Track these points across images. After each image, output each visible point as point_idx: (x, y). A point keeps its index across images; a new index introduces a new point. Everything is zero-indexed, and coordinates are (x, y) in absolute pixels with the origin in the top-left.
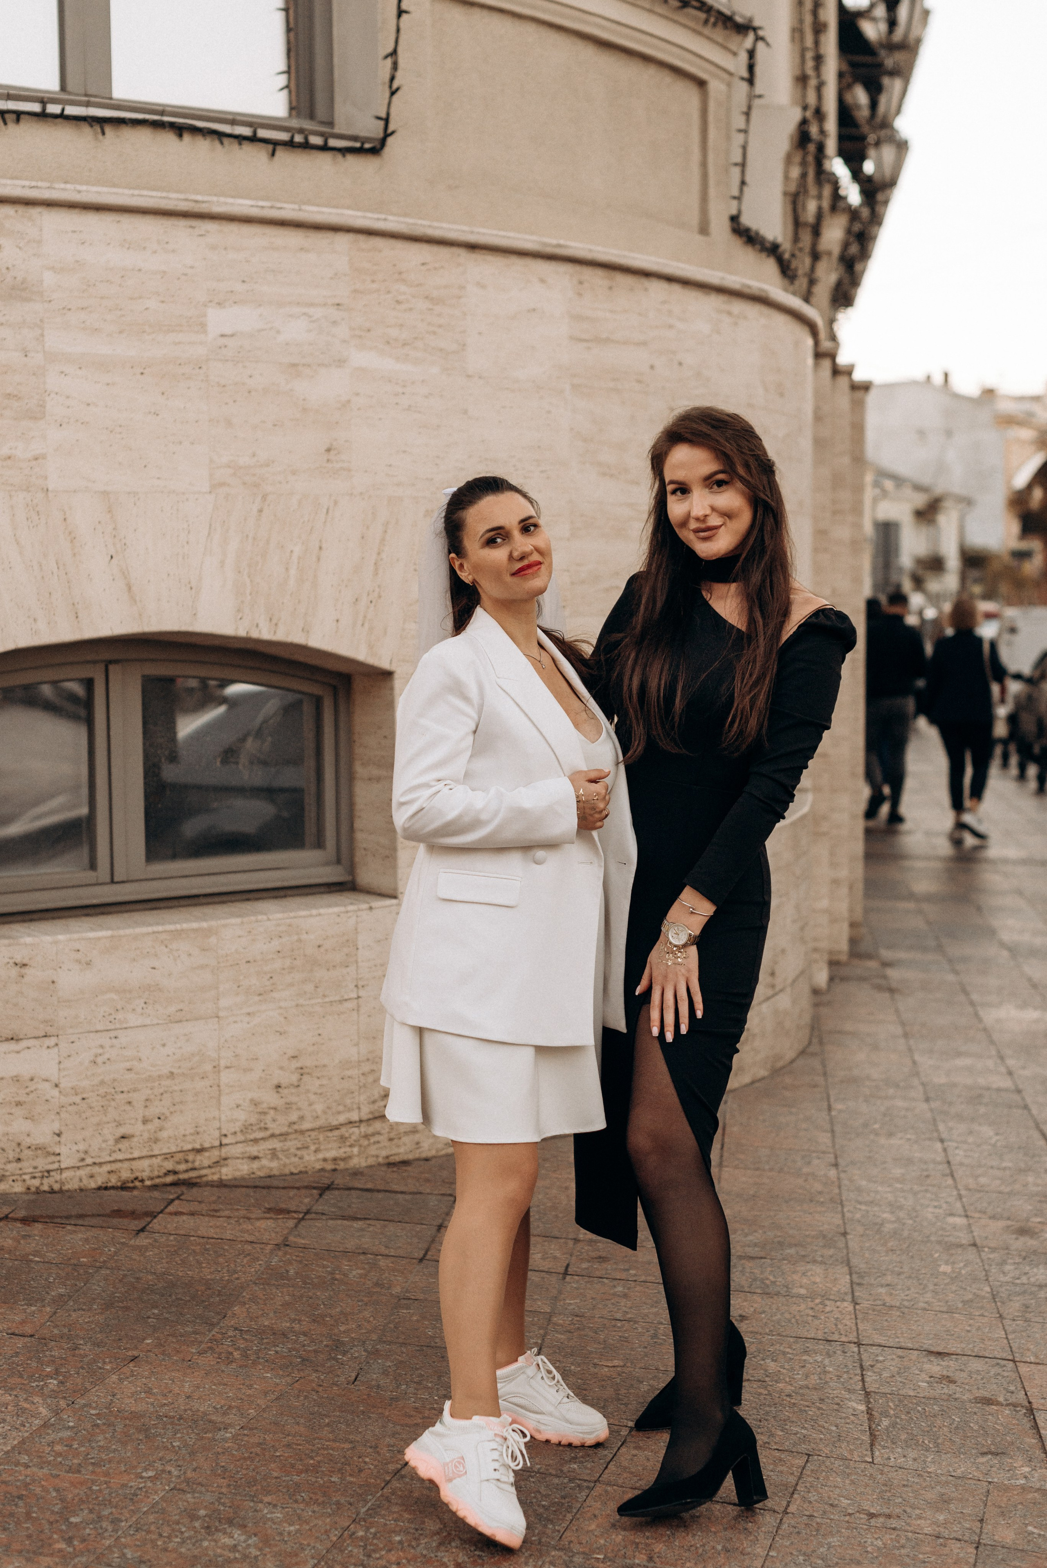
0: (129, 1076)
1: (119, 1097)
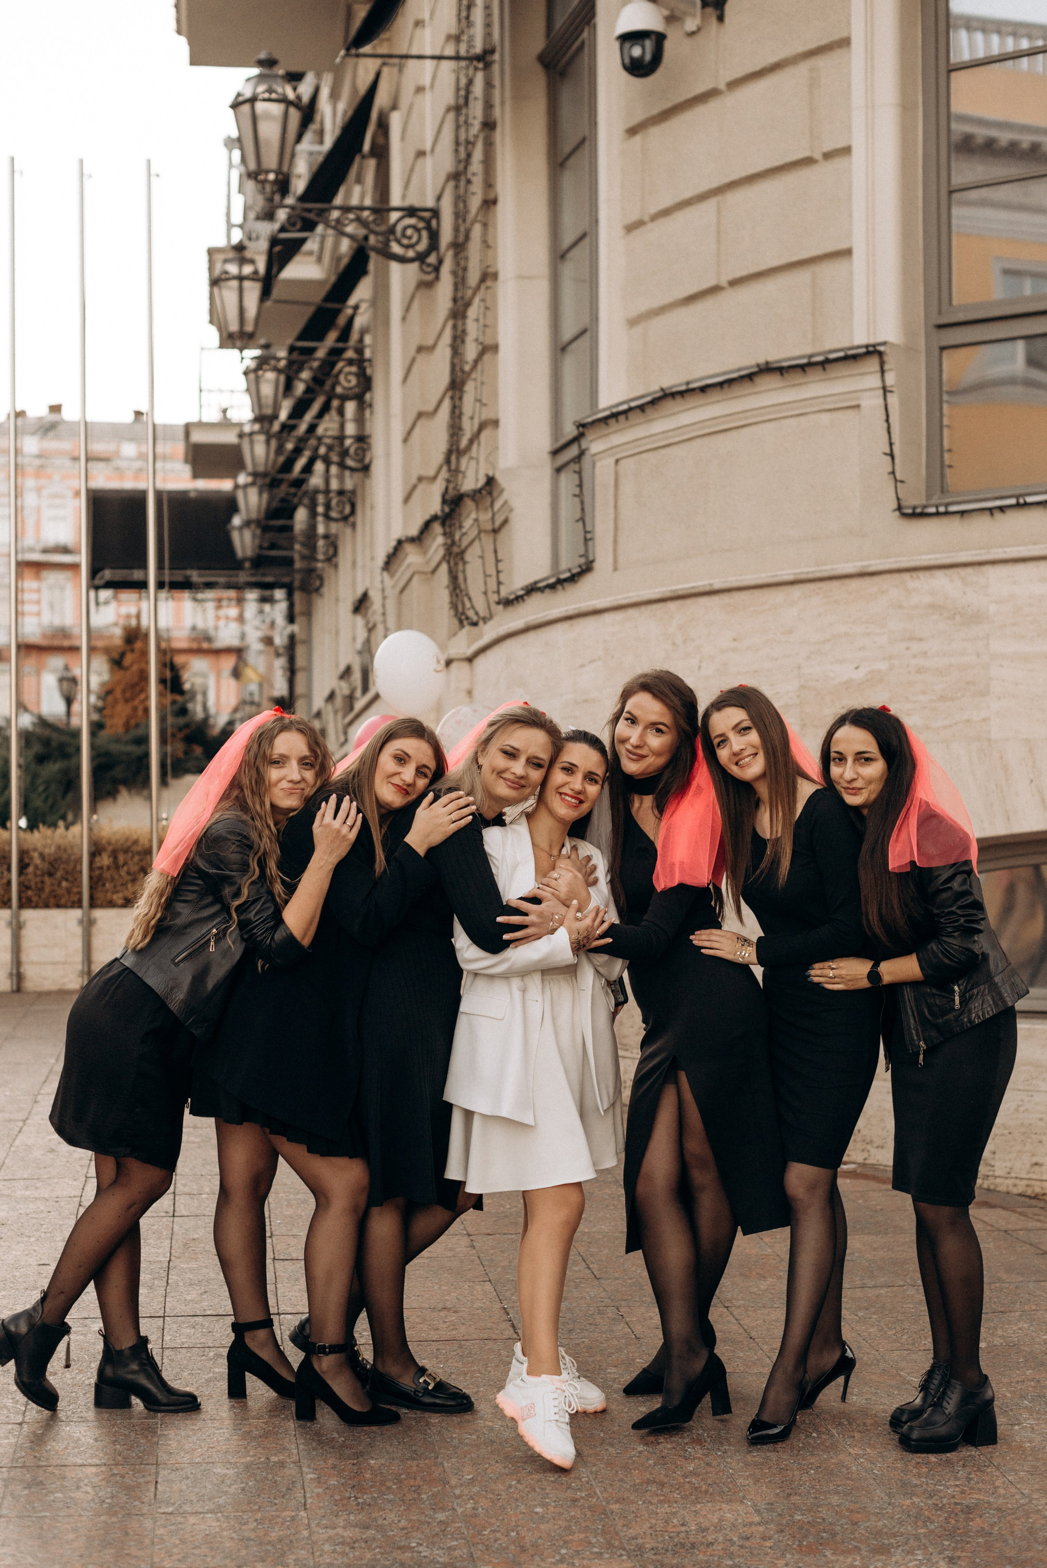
0: (1041, 1124)
1: (1034, 1136)
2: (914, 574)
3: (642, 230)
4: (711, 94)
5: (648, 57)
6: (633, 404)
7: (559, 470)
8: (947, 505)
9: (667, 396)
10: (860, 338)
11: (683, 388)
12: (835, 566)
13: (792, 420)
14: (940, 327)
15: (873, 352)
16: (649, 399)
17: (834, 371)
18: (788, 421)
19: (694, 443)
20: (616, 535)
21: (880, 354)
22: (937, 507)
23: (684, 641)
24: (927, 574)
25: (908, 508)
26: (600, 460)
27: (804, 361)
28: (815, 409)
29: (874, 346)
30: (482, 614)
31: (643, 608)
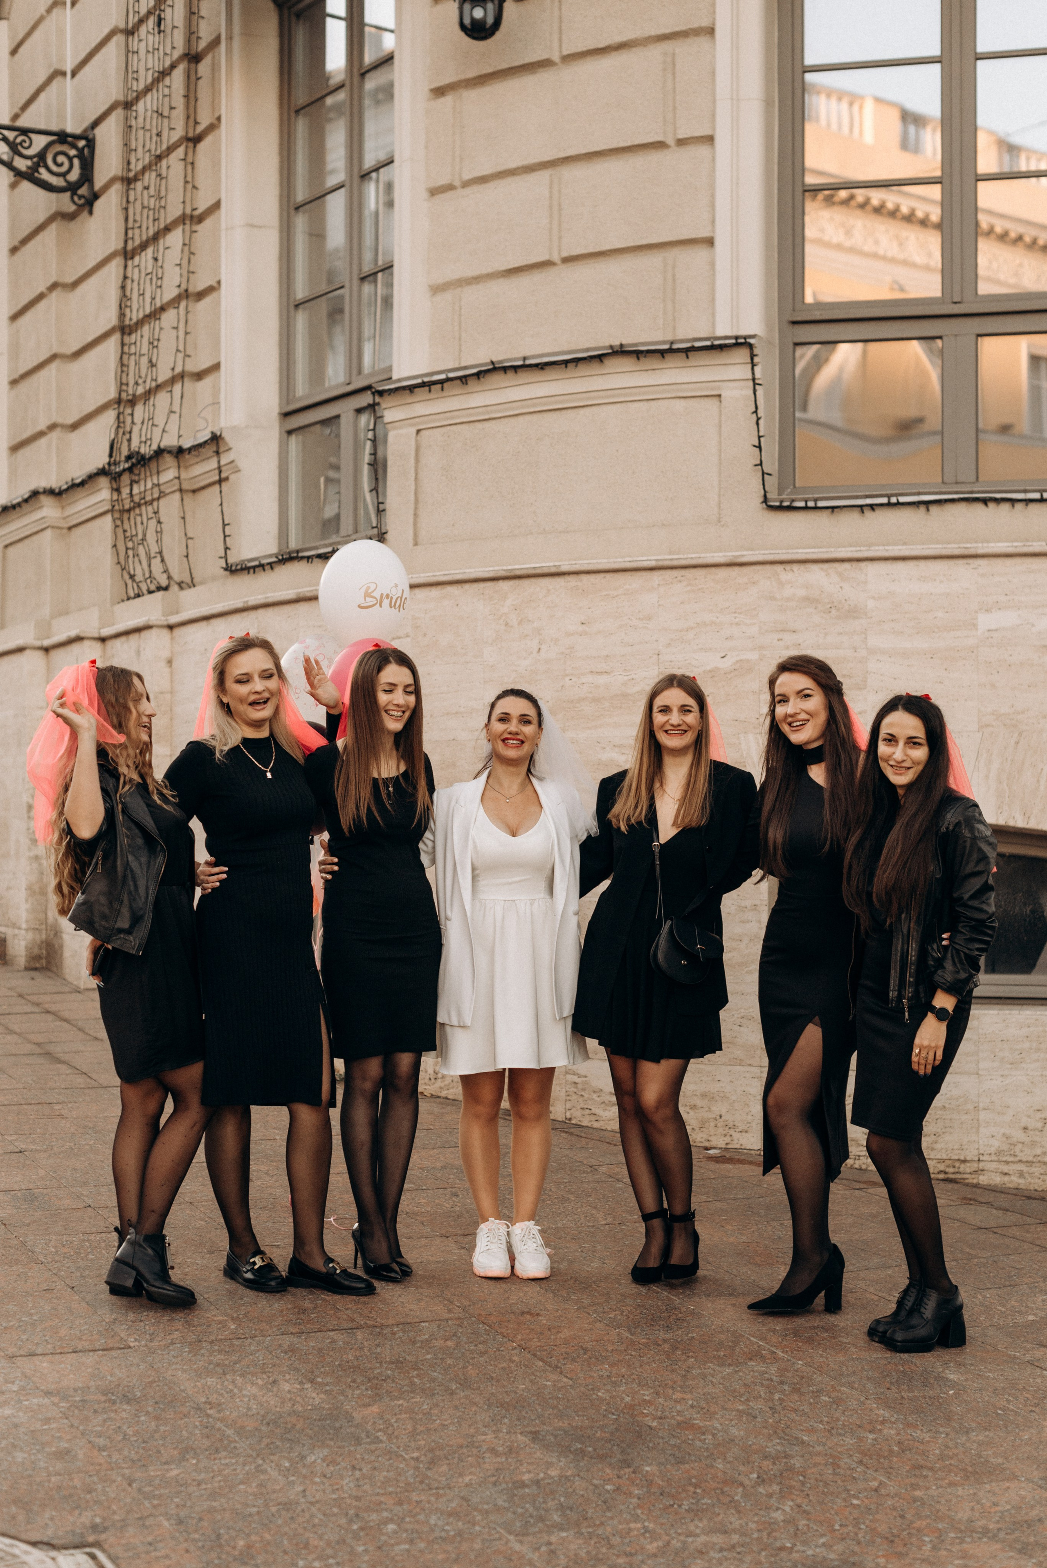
2: (788, 567)
3: (450, 194)
4: (545, 64)
5: (490, 20)
6: (451, 375)
7: (290, 433)
8: (816, 500)
9: (496, 369)
10: (724, 329)
11: (520, 363)
12: (703, 555)
13: (641, 404)
14: (795, 323)
15: (742, 343)
16: (475, 371)
17: (697, 359)
18: (636, 405)
19: (521, 419)
20: (416, 509)
21: (751, 346)
22: (806, 502)
23: (520, 623)
24: (802, 567)
25: (775, 500)
26: (395, 428)
27: (666, 347)
28: (673, 395)
29: (745, 338)
30: (177, 577)
31: (467, 586)
